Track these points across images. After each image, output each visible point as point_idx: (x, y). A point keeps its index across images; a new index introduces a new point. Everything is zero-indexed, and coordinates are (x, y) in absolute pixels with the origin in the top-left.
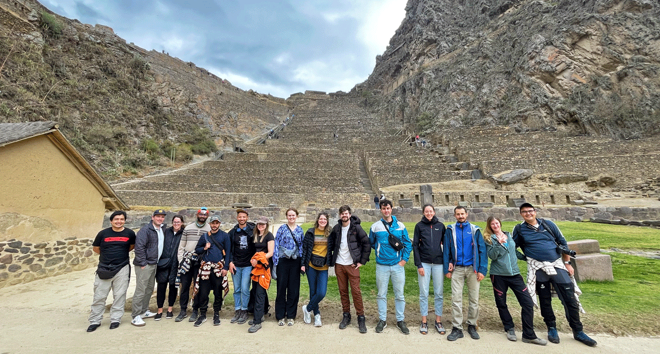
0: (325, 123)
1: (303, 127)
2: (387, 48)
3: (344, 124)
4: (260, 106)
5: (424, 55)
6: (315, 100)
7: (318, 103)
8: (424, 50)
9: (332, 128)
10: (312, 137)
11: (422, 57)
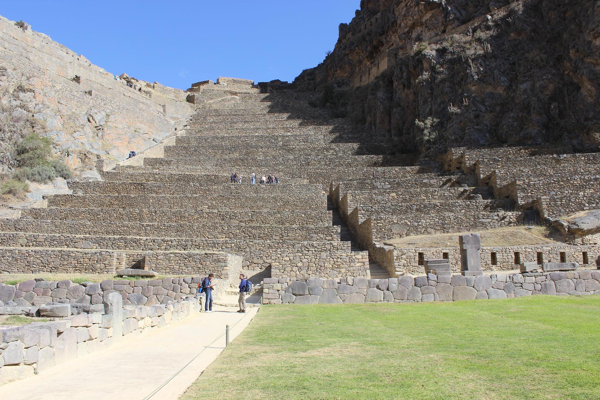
0: (256, 132)
1: (218, 138)
2: (357, 12)
3: (289, 134)
4: (141, 100)
5: (422, 25)
6: (236, 94)
7: (242, 99)
8: (421, 17)
9: (269, 141)
10: (236, 155)
11: (419, 29)
